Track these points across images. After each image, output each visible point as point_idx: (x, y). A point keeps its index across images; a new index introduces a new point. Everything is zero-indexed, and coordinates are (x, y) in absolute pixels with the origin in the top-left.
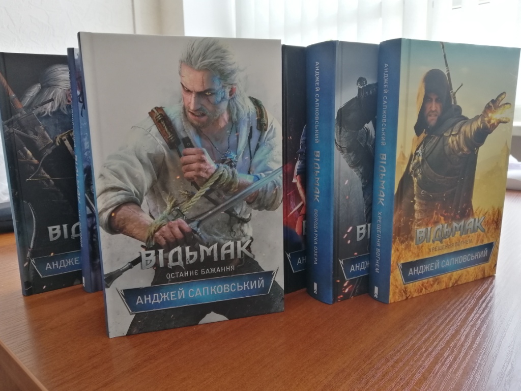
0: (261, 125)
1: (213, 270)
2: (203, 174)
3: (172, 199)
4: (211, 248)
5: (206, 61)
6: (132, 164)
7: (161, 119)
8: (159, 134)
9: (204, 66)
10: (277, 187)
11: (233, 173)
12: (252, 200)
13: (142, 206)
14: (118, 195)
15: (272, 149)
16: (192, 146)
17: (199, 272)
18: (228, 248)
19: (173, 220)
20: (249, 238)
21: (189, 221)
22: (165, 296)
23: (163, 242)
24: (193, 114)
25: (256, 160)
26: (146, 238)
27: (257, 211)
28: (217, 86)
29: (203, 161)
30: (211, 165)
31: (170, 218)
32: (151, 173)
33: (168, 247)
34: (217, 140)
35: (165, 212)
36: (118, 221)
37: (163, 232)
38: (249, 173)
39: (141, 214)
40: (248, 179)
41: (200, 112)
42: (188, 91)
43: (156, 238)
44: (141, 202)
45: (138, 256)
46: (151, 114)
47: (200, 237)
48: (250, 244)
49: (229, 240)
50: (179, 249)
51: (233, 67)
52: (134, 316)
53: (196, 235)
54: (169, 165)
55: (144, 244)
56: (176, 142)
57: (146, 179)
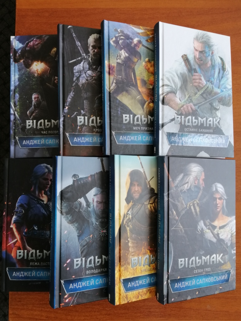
0: (223, 69)
1: (204, 130)
2: (201, 85)
3: (189, 94)
4: (203, 119)
5: (203, 40)
6: (174, 76)
7: (186, 59)
8: (185, 65)
9: (203, 41)
10: (230, 96)
11: (213, 87)
12: (220, 101)
13: (177, 95)
14: (168, 88)
15: (228, 79)
16: (197, 72)
17: (198, 130)
18: (210, 121)
19: (188, 103)
20: (219, 118)
21: (195, 105)
22: (183, 139)
23: (184, 113)
24: (198, 59)
25: (222, 83)
26: (177, 110)
27: (222, 106)
28: (207, 50)
29: (200, 79)
30: (204, 82)
31: (187, 102)
32: (181, 81)
34: (206, 71)
35: (186, 99)
36: (167, 100)
37: (184, 108)
38: (219, 88)
39: (176, 98)
40: (218, 91)
41: (200, 59)
42: (196, 50)
43: (181, 110)
44: (177, 93)
45: (173, 117)
46: (182, 56)
47: (199, 113)
48: (219, 121)
49: (211, 117)
50: (190, 117)
51: (213, 44)
52: (170, 146)
53: (197, 112)
54: (188, 79)
55: (176, 112)
56: (191, 70)
57: (179, 84)
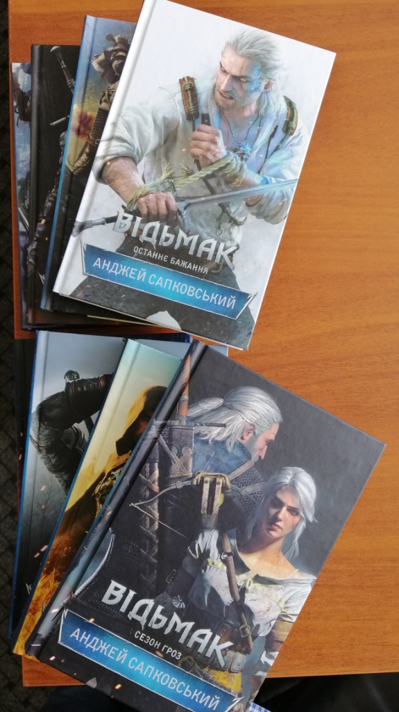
0: (288, 128)
1: (184, 264)
2: (210, 156)
3: (170, 170)
4: (190, 238)
5: (252, 50)
6: (146, 122)
7: (189, 89)
8: (182, 103)
9: (248, 54)
10: (285, 200)
11: (241, 167)
12: (252, 203)
13: (138, 165)
14: (121, 146)
15: (292, 156)
16: (209, 124)
17: (169, 259)
18: (209, 246)
19: (163, 192)
20: (235, 244)
21: (178, 199)
22: (124, 270)
23: (144, 211)
24: (221, 94)
25: (271, 161)
26: (130, 199)
27: (255, 217)
28: (255, 76)
29: (214, 142)
30: (221, 149)
31: (161, 188)
32: (160, 136)
33: (148, 218)
34: (236, 126)
35: (158, 181)
36: (111, 172)
37: (149, 200)
38: (259, 172)
39: (134, 173)
40: (256, 179)
41: (228, 95)
42: (225, 72)
43: (139, 203)
44: (139, 161)
45: (114, 214)
46: (182, 81)
47: (183, 221)
48: (234, 252)
49: (213, 237)
50: (157, 224)
51: (277, 63)
53: (180, 217)
54: (180, 134)
55: (125, 205)
56: (194, 115)
